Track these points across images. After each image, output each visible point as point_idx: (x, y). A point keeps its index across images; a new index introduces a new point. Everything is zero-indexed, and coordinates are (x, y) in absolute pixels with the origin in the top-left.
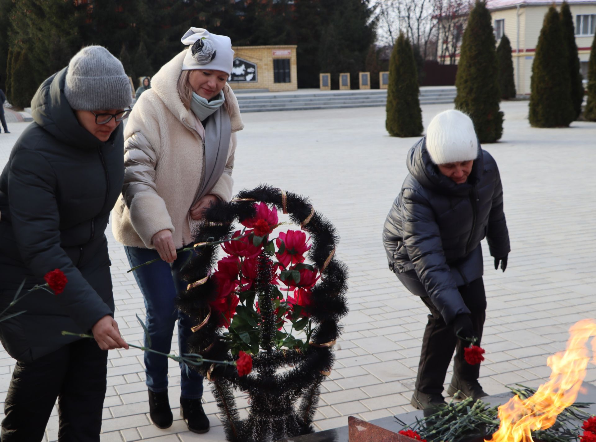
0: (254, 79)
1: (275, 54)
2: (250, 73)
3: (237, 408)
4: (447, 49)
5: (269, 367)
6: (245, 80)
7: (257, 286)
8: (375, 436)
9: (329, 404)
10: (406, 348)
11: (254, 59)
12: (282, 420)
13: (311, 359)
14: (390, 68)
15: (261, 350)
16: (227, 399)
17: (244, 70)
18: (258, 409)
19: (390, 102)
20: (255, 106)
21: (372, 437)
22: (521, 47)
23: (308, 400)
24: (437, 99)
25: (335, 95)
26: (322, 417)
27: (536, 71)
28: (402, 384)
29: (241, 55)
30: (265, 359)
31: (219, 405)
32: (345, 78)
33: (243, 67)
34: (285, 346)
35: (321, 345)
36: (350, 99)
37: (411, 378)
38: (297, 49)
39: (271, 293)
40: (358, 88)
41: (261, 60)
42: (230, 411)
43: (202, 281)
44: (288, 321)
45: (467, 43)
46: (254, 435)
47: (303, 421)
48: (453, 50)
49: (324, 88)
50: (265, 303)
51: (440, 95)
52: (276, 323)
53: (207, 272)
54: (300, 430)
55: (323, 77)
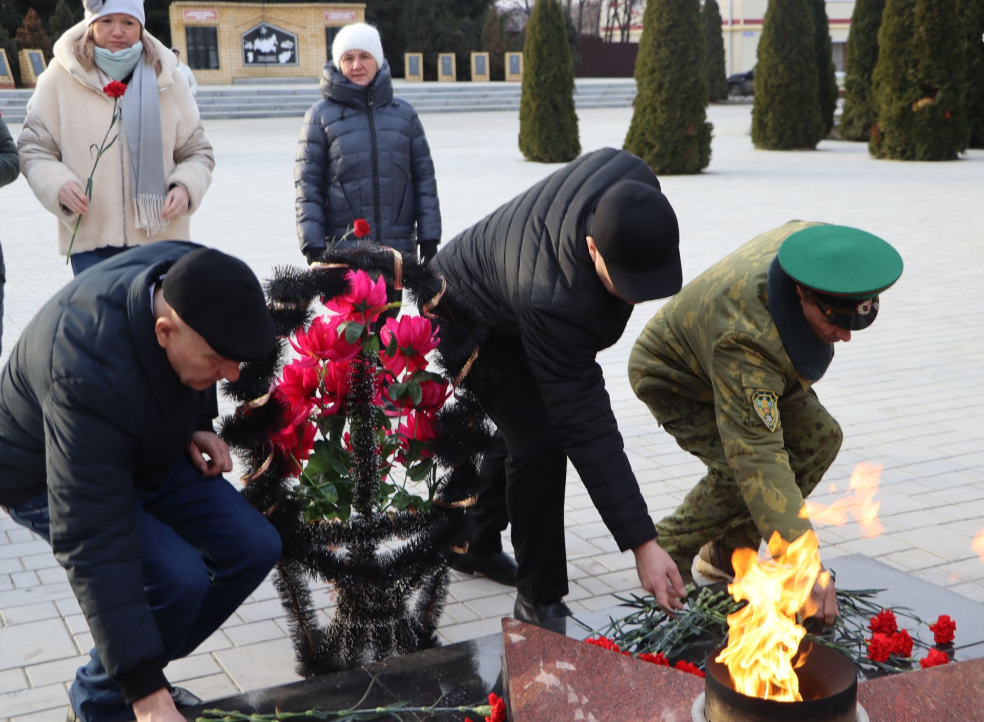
0: (292, 60)
1: (329, 18)
2: (287, 50)
3: (315, 608)
4: (616, 15)
5: (368, 540)
6: (278, 62)
7: (348, 408)
8: (550, 647)
9: (461, 601)
10: (578, 508)
11: (291, 26)
12: (390, 627)
13: (437, 527)
14: (525, 47)
15: (354, 513)
16: (298, 594)
17: (275, 45)
18: (350, 609)
19: (525, 104)
20: (295, 107)
21: (544, 650)
22: (737, 16)
23: (430, 593)
24: (600, 100)
25: (430, 90)
26: (451, 622)
27: (764, 56)
28: (577, 566)
29: (271, 18)
30: (362, 529)
31: (285, 605)
32: (446, 62)
33: (274, 38)
34: (394, 507)
35: (453, 503)
36: (456, 97)
37: (590, 557)
38: (366, 10)
39: (372, 419)
40: (469, 79)
41: (305, 28)
42: (304, 614)
43: (261, 401)
44: (399, 465)
45: (654, 7)
46: (343, 651)
47: (423, 628)
48: (626, 18)
49: (412, 77)
50: (362, 436)
51: (605, 93)
52: (380, 468)
53: (269, 385)
54: (418, 642)
55: (410, 59)
